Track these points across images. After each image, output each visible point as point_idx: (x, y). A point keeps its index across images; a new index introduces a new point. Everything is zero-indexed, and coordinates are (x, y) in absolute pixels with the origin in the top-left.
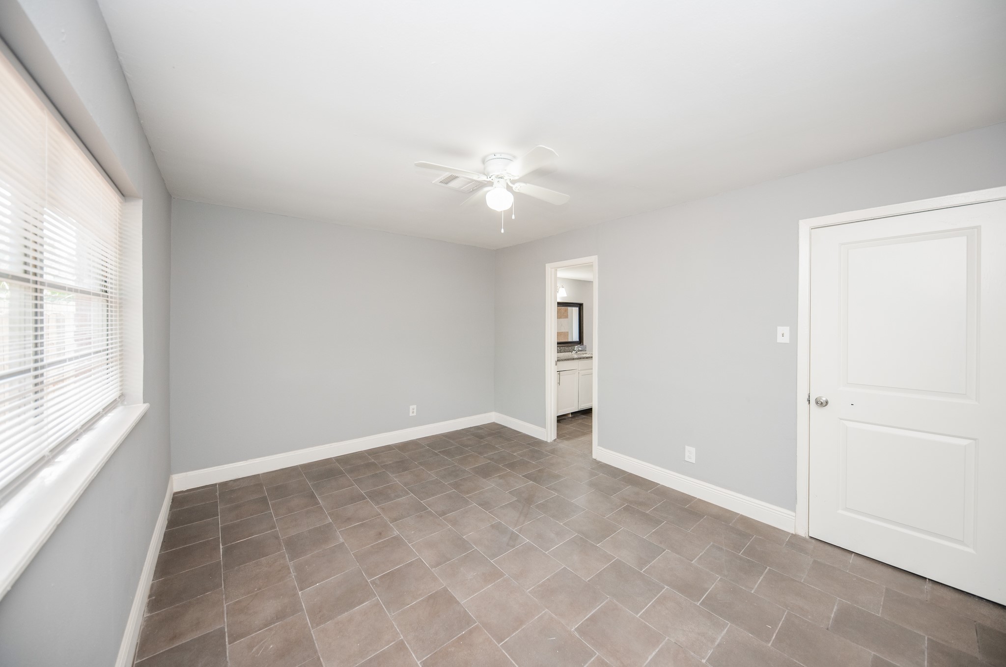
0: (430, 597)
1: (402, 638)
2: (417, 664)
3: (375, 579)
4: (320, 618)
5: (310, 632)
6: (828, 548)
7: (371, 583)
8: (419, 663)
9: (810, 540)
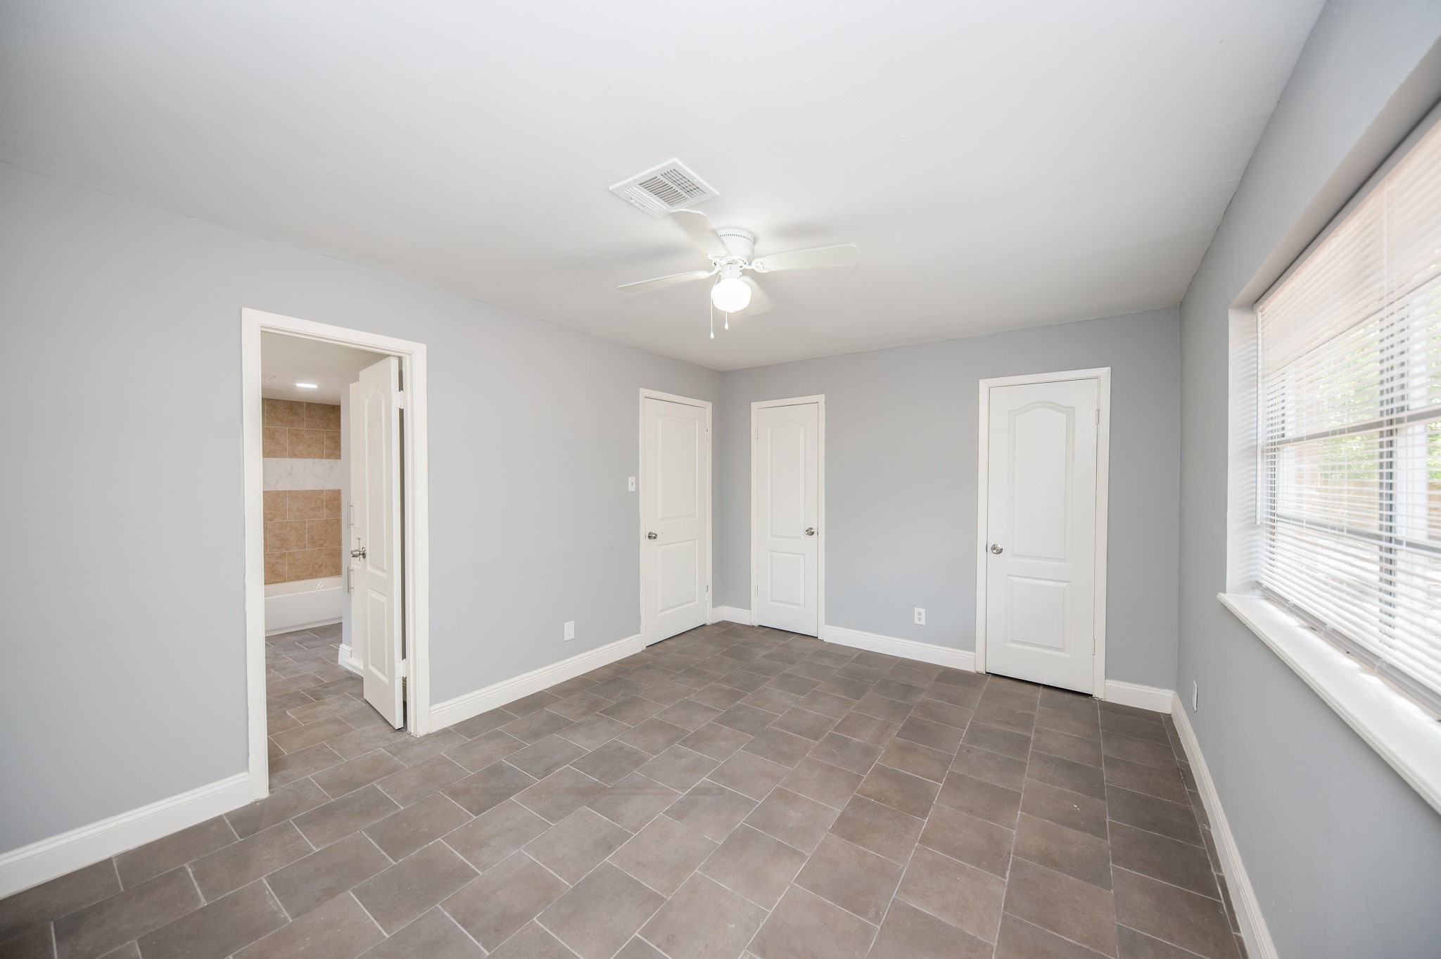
0: (852, 839)
1: (917, 843)
2: (928, 821)
3: (870, 919)
4: (975, 950)
5: (998, 946)
6: (659, 645)
7: (880, 921)
8: (926, 821)
9: (648, 648)
